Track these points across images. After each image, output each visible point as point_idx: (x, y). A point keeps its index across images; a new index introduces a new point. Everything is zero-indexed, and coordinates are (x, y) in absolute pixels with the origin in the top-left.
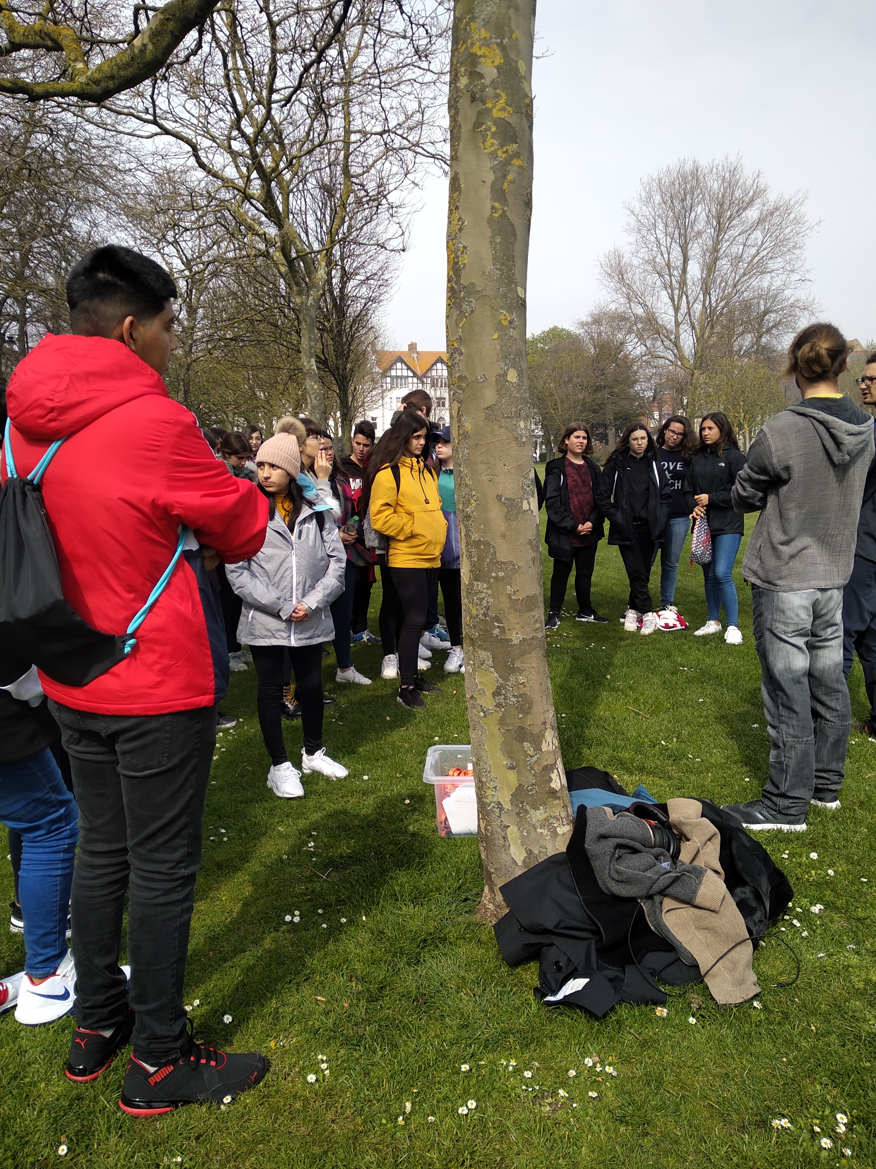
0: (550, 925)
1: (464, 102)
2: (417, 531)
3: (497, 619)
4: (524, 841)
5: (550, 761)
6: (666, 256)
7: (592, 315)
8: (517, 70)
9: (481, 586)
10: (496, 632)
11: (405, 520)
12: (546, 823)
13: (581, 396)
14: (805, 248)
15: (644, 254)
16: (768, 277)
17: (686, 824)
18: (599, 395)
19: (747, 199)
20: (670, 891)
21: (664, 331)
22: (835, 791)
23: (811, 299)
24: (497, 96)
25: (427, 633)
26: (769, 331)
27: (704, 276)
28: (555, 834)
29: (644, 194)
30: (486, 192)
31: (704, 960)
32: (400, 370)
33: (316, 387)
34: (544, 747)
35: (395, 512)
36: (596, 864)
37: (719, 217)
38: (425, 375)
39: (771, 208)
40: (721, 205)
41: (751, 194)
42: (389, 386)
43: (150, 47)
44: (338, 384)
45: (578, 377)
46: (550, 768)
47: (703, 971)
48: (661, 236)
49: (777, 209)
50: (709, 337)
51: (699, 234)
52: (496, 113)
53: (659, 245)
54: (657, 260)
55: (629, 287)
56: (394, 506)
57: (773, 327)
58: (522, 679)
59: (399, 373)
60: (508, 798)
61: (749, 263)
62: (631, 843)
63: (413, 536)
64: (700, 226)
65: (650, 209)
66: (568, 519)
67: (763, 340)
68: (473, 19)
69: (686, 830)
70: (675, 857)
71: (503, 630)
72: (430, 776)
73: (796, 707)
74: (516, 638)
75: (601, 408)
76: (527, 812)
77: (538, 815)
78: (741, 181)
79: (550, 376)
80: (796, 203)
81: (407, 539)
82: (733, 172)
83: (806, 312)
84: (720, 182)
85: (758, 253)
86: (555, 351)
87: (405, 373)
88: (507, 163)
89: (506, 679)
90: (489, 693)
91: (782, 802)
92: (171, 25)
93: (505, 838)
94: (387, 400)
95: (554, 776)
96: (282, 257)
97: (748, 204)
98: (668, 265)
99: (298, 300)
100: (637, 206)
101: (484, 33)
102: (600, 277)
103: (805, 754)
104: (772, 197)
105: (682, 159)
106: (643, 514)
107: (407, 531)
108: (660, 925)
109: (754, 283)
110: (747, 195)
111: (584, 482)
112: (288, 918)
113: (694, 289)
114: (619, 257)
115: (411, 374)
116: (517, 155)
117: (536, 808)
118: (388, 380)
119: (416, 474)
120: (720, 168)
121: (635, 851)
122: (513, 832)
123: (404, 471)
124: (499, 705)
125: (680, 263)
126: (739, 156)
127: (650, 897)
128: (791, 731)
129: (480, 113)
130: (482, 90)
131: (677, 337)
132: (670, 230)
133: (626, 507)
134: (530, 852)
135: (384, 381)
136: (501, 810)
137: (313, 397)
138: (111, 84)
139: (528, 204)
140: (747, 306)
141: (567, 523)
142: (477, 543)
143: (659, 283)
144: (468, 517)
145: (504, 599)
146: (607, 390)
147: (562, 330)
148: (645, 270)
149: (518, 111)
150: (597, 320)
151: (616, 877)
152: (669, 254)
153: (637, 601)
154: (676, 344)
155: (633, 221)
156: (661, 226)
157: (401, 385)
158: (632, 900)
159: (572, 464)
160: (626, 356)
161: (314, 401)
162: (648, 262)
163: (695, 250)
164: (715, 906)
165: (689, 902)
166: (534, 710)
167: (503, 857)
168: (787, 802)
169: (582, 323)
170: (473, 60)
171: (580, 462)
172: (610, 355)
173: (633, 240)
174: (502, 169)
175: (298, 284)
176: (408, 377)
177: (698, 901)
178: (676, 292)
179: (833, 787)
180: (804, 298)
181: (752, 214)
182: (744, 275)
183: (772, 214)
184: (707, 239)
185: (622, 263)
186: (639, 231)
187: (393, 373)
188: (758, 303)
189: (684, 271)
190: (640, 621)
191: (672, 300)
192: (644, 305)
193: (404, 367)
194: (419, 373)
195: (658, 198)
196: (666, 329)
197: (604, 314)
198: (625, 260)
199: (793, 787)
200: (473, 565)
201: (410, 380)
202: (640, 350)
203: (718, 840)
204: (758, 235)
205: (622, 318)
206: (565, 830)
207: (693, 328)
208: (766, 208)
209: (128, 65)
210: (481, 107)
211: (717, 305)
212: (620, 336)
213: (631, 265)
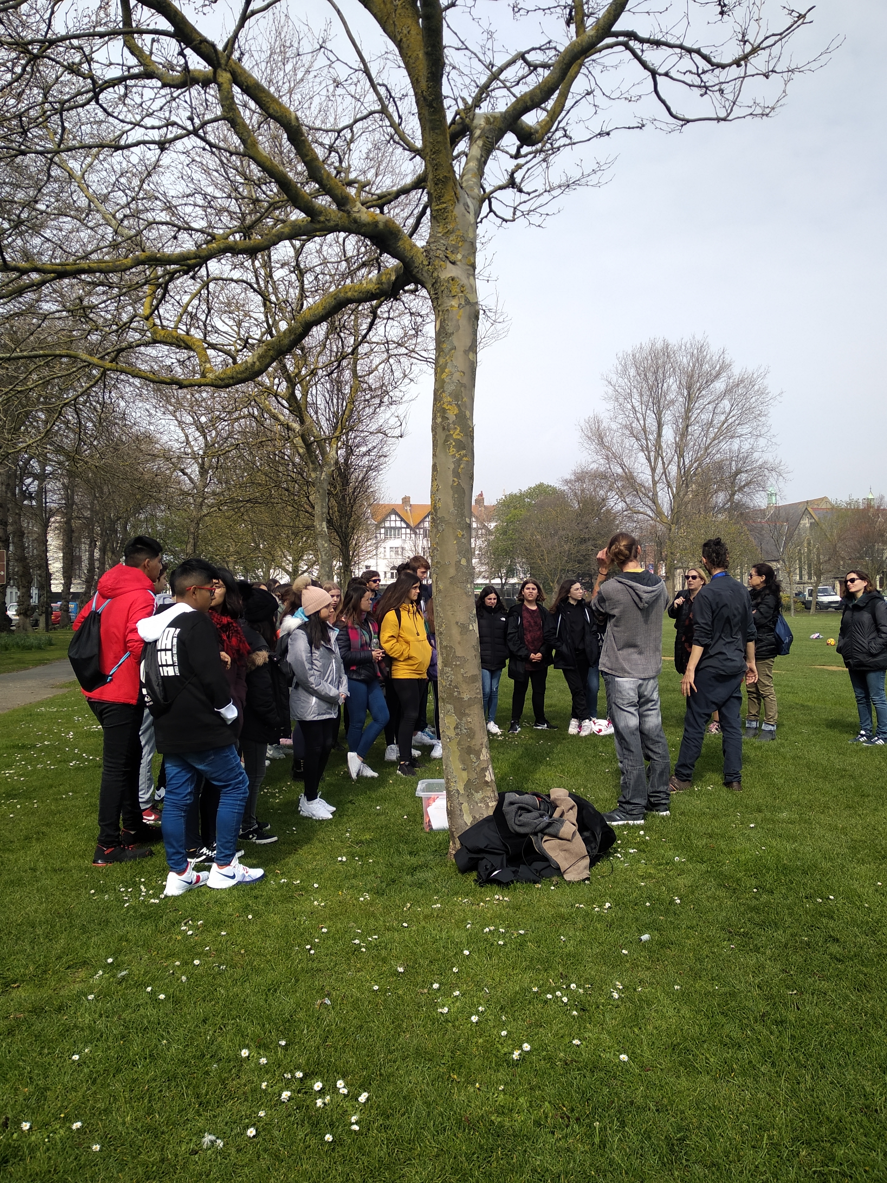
0: (482, 846)
1: (439, 430)
2: (413, 654)
3: (456, 687)
4: (471, 811)
5: (485, 766)
6: (642, 422)
7: (575, 473)
8: (465, 416)
9: (448, 669)
10: (456, 694)
11: (404, 647)
12: (483, 800)
13: (566, 547)
14: (769, 415)
15: (621, 419)
16: (737, 441)
17: (558, 799)
18: (583, 547)
19: (714, 373)
20: (547, 831)
21: (643, 489)
22: (665, 804)
23: (777, 461)
24: (456, 428)
25: (420, 733)
26: (741, 489)
27: (677, 439)
28: (487, 806)
29: (620, 368)
30: (450, 473)
31: (563, 865)
32: (394, 521)
33: (326, 545)
34: (482, 758)
35: (397, 641)
36: (507, 817)
37: (689, 388)
38: (417, 527)
39: (736, 380)
40: (692, 376)
41: (717, 368)
42: (383, 536)
43: (258, 363)
44: (341, 540)
45: (564, 529)
46: (485, 769)
47: (562, 871)
48: (637, 404)
49: (742, 381)
50: (684, 495)
51: (672, 402)
52: (454, 436)
53: (635, 412)
54: (634, 425)
55: (608, 449)
56: (397, 637)
57: (744, 486)
58: (469, 719)
59: (393, 524)
60: (462, 787)
61: (719, 429)
62: (527, 806)
63: (409, 658)
64: (671, 396)
65: (626, 380)
66: (523, 649)
67: (736, 497)
68: (444, 391)
69: (558, 803)
70: (551, 816)
71: (459, 693)
72: (419, 793)
73: (632, 749)
74: (466, 697)
75: (586, 559)
76: (472, 794)
77: (478, 796)
78: (708, 357)
79: (536, 528)
80: (758, 377)
81: (405, 660)
82: (700, 349)
83: (774, 473)
84: (689, 357)
85: (726, 420)
86: (540, 506)
87: (398, 524)
88: (460, 459)
89: (461, 720)
90: (452, 728)
91: (628, 807)
92: (271, 353)
93: (461, 810)
94: (381, 550)
95: (487, 774)
96: (301, 441)
97: (715, 377)
98: (644, 430)
99: (313, 475)
100: (614, 378)
101: (449, 399)
102: (581, 440)
103: (639, 776)
104: (736, 371)
105: (652, 339)
106: (580, 647)
107: (406, 655)
108: (541, 848)
109: (724, 446)
110: (714, 369)
111: (535, 622)
112: (340, 859)
113: (668, 452)
114: (598, 421)
115: (404, 525)
116: (465, 456)
117: (477, 792)
118: (383, 531)
119: (411, 615)
120: (688, 345)
121: (529, 811)
122: (465, 806)
123: (404, 614)
124: (457, 734)
125: (655, 428)
126: (705, 336)
127: (535, 834)
128: (630, 763)
129: (447, 436)
130: (448, 425)
131: (655, 494)
132: (645, 398)
133: (569, 641)
134: (474, 817)
135: (378, 532)
136: (459, 793)
137: (323, 553)
138: (231, 381)
139: (472, 478)
140: (719, 467)
141: (523, 653)
142: (446, 647)
143: (636, 446)
144: (441, 633)
145: (460, 676)
146: (590, 543)
147: (548, 486)
148: (623, 434)
149: (466, 435)
150: (580, 477)
151: (518, 823)
152: (644, 420)
153: (577, 711)
154: (654, 501)
155: (610, 390)
156: (636, 396)
157: (395, 535)
158: (526, 835)
159: (528, 609)
160: (608, 511)
161: (324, 557)
162: (626, 427)
163: (668, 416)
164: (570, 837)
165: (556, 836)
166: (476, 737)
167: (460, 821)
168: (631, 807)
169: (566, 480)
170: (444, 411)
171: (534, 608)
172: (593, 510)
173: (611, 407)
174: (458, 462)
175: (313, 463)
176: (401, 528)
177: (560, 835)
178: (652, 454)
179: (664, 802)
180: (771, 460)
181: (719, 386)
182: (714, 439)
183: (738, 385)
184: (679, 407)
185: (601, 428)
186: (617, 400)
187: (387, 524)
188: (730, 464)
189: (659, 435)
190: (580, 727)
191: (649, 460)
192: (622, 465)
193: (398, 519)
194: (412, 525)
195: (632, 372)
196: (644, 487)
197: (587, 473)
198: (605, 424)
199: (633, 797)
200: (443, 658)
201: (403, 531)
202: (620, 506)
203: (576, 809)
204: (726, 404)
205: (603, 476)
206: (493, 804)
207: (669, 486)
208: (731, 381)
209: (243, 372)
210: (448, 433)
211: (691, 465)
212: (602, 492)
213: (610, 429)
